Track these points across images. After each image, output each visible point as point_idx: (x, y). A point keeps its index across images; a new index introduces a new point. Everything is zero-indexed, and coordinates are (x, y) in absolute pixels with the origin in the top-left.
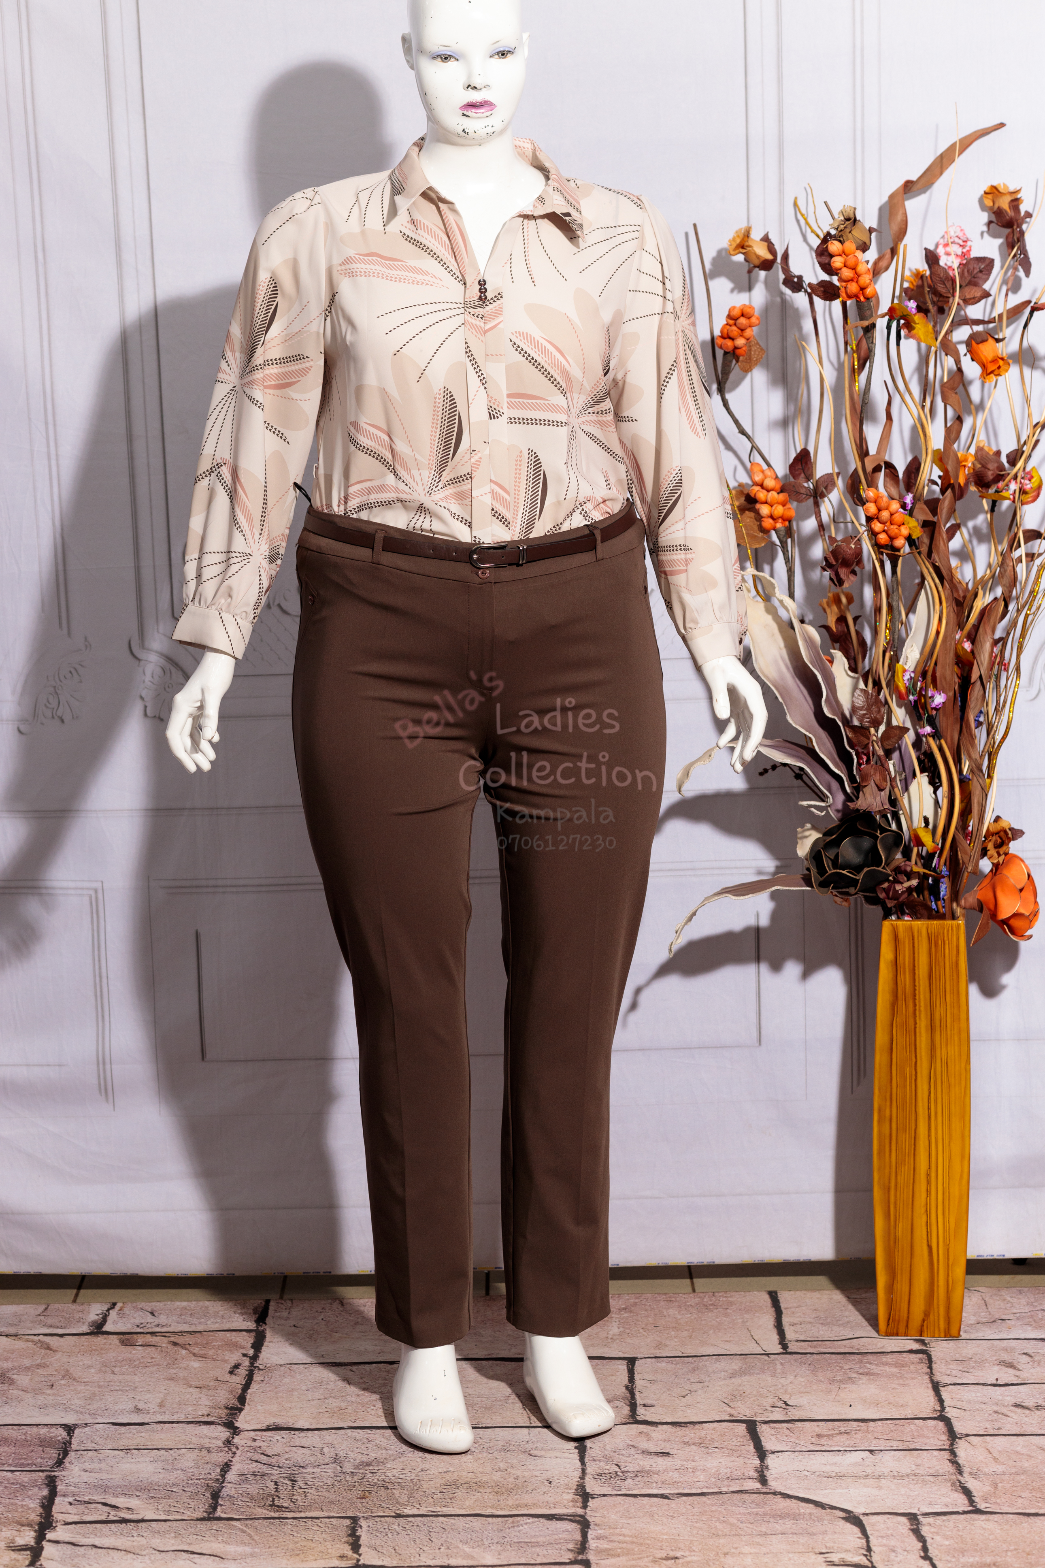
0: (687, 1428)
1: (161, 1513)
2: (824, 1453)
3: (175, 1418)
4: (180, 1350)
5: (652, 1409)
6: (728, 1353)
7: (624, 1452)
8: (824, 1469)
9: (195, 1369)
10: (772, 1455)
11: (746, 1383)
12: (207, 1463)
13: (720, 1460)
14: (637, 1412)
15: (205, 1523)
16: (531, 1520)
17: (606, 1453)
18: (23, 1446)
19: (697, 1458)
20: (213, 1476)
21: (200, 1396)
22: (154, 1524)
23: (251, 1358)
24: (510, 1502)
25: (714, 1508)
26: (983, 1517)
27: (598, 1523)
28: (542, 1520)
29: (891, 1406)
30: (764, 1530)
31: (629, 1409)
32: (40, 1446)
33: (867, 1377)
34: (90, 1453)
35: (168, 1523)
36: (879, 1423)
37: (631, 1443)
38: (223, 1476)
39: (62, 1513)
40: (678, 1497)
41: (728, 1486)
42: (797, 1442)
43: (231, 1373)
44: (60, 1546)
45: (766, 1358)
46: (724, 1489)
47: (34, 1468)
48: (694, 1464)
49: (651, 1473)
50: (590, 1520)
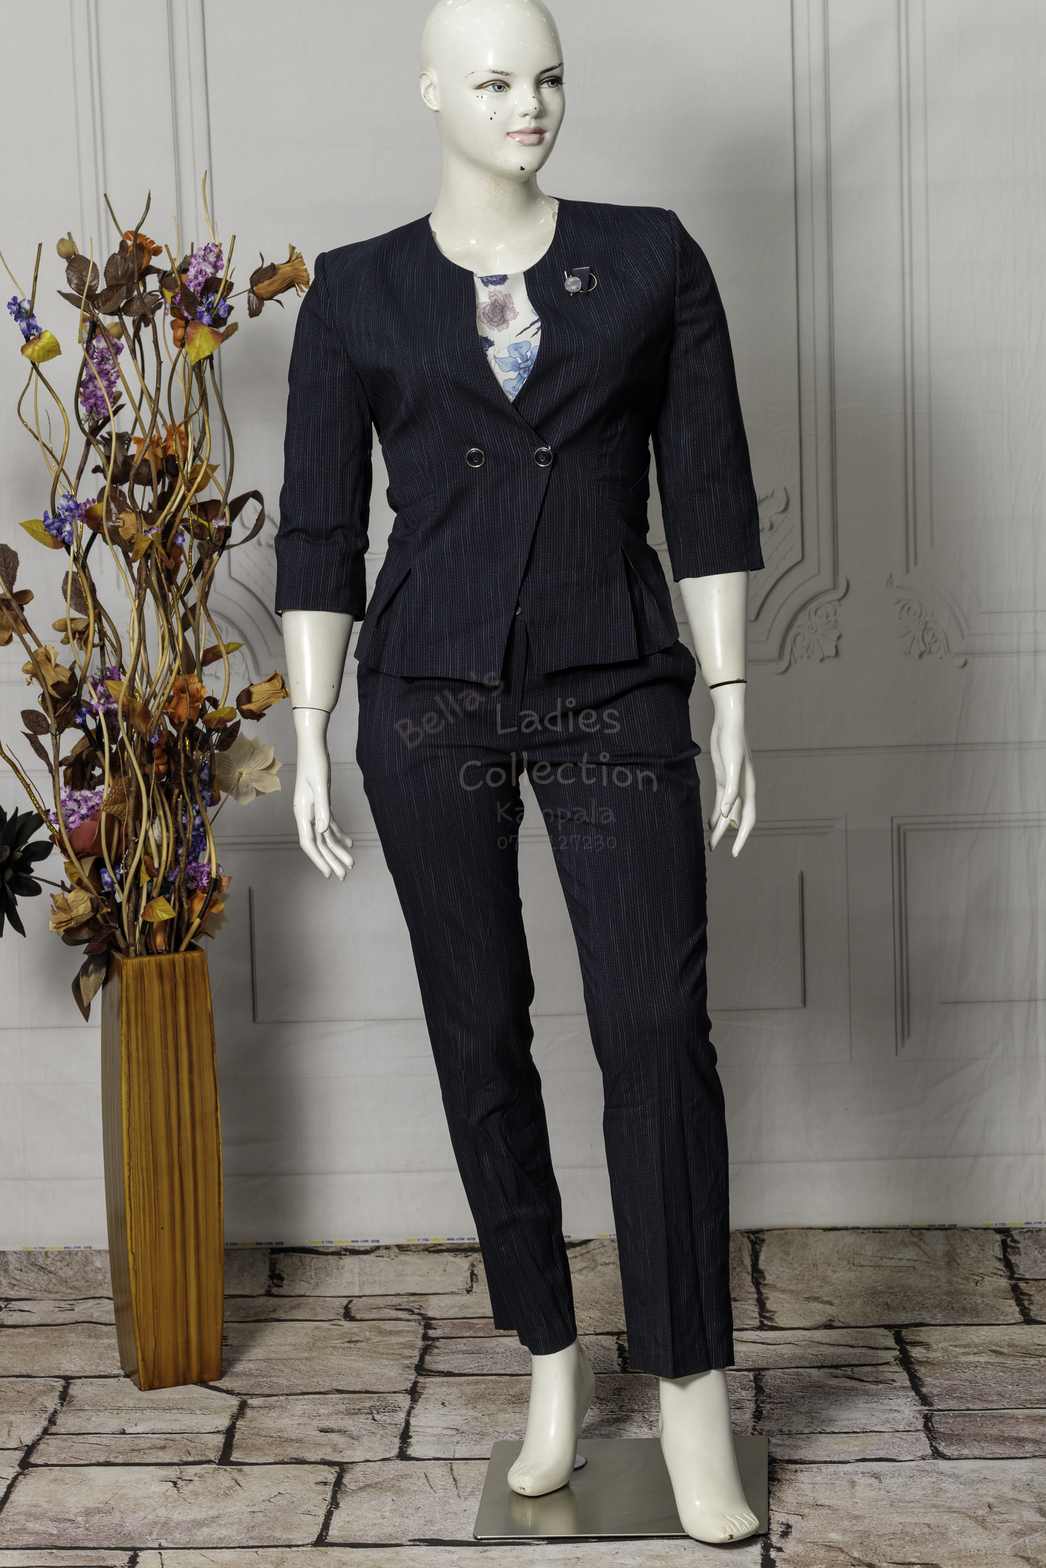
0: (292, 1456)
1: (805, 1374)
2: (170, 1431)
3: (832, 1468)
4: (862, 1558)
5: (320, 1479)
6: (203, 1551)
7: (364, 1432)
8: (179, 1416)
9: (833, 1530)
10: (220, 1429)
11: (204, 1510)
12: (778, 1420)
13: (274, 1425)
14: (336, 1475)
15: (760, 1367)
16: (466, 1372)
17: (382, 1432)
18: (976, 1435)
19: (295, 1427)
20: (768, 1407)
21: (814, 1494)
22: (807, 1364)
23: (771, 1546)
24: (483, 1386)
25: (300, 1382)
26: (67, 1373)
27: (407, 1369)
28: (457, 1372)
29: (67, 1481)
30: (265, 1364)
31: (344, 1479)
32: (958, 1435)
33: (67, 1516)
34: (901, 1428)
35: (793, 1365)
36: (94, 1461)
37: (354, 1442)
38: (758, 1407)
39: (897, 1372)
40: (328, 1391)
41: (278, 1401)
42: (188, 1442)
43: (789, 1526)
44: (882, 1346)
45: (164, 1544)
46: (281, 1398)
47: (951, 1413)
48: (300, 1422)
49: (345, 1412)
50: (413, 1371)
